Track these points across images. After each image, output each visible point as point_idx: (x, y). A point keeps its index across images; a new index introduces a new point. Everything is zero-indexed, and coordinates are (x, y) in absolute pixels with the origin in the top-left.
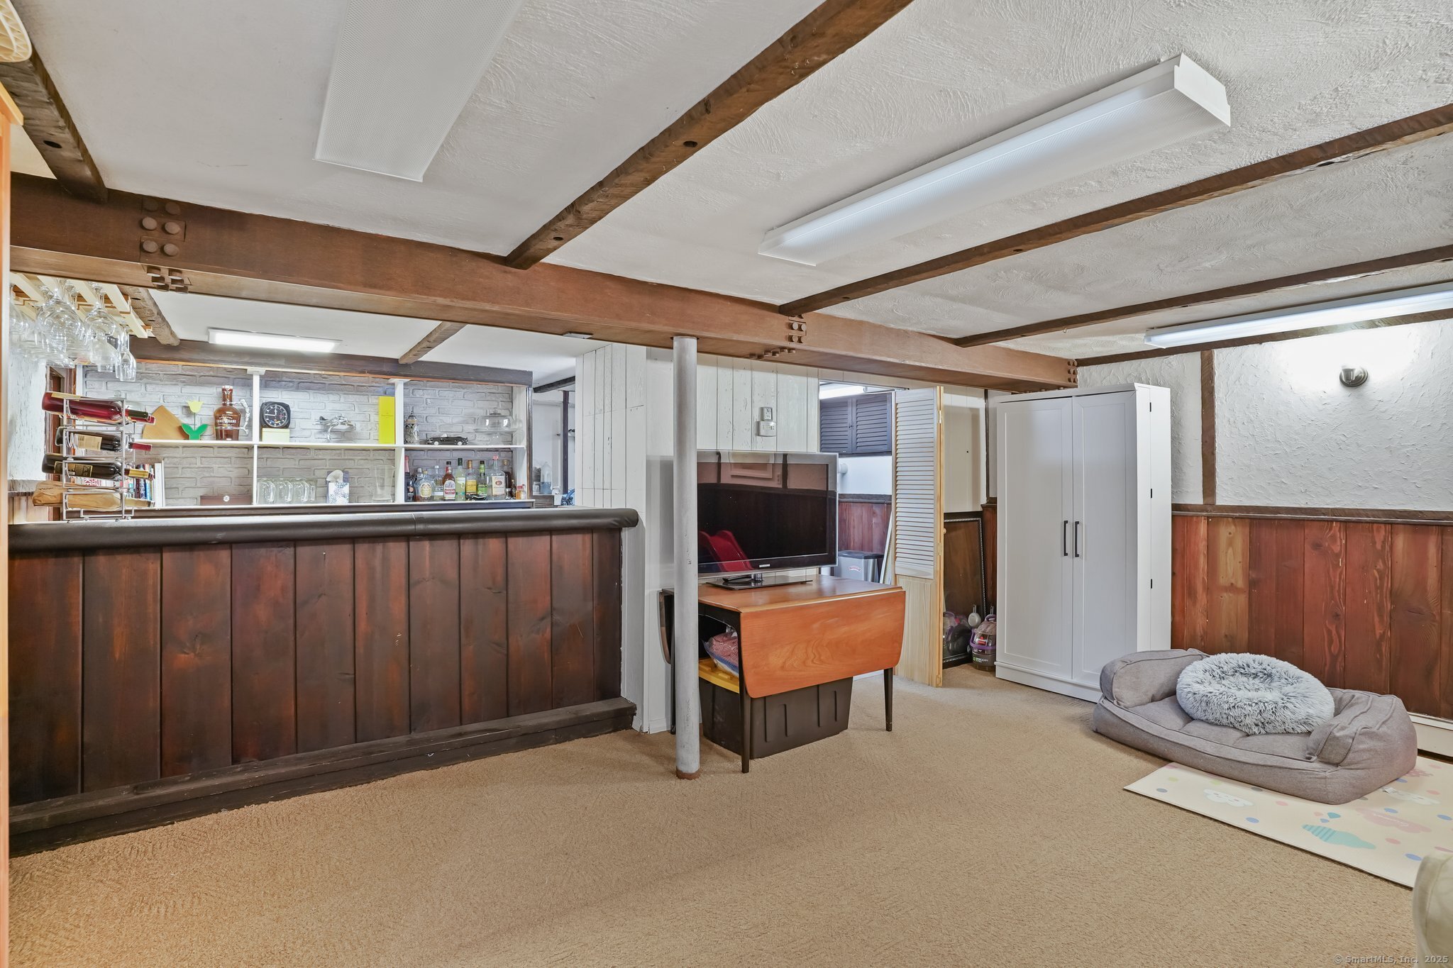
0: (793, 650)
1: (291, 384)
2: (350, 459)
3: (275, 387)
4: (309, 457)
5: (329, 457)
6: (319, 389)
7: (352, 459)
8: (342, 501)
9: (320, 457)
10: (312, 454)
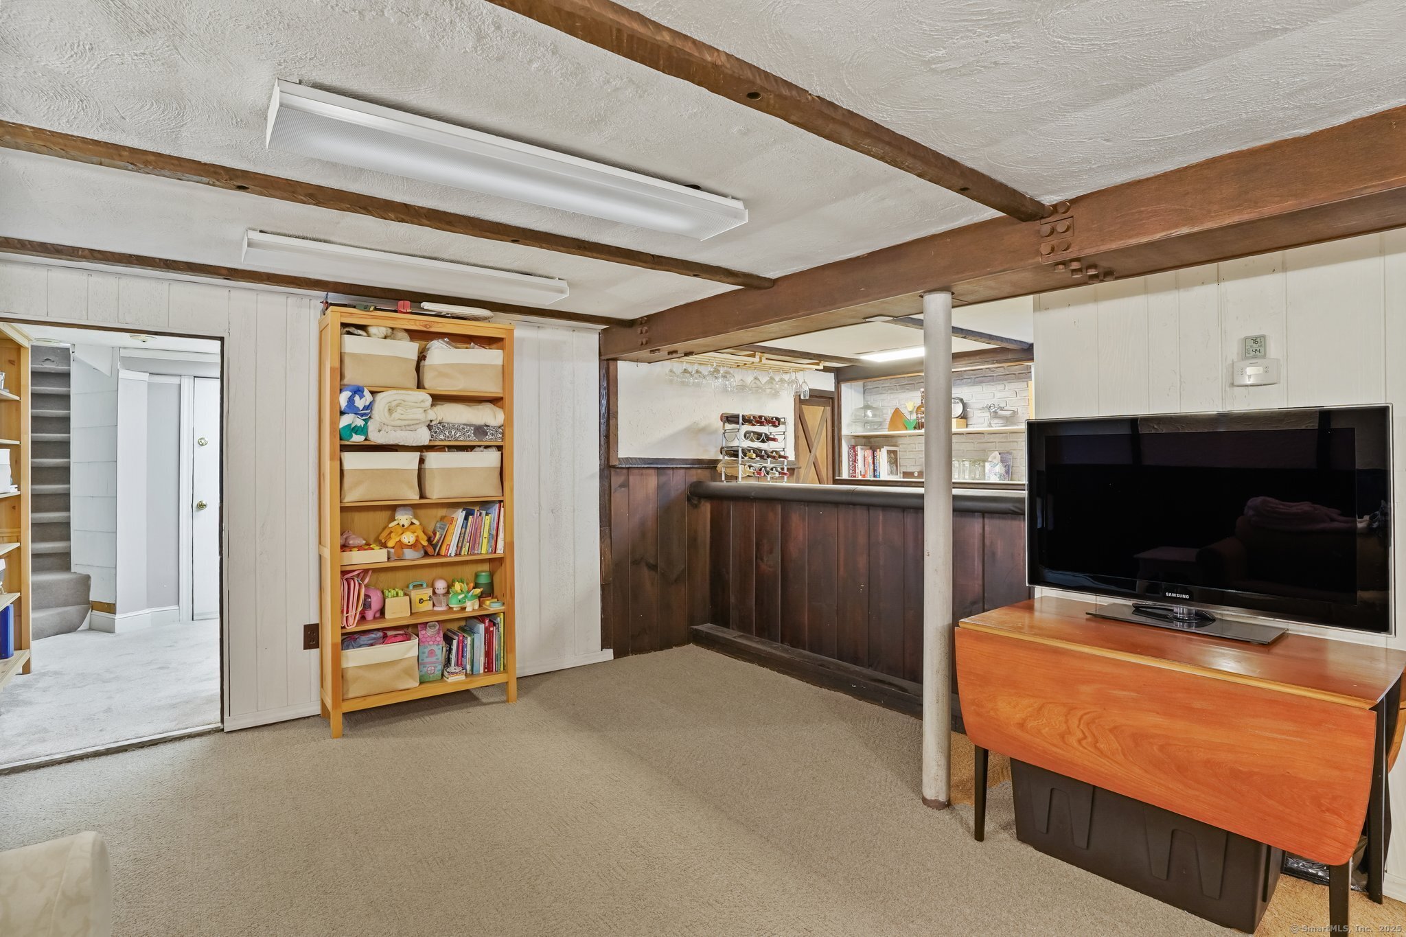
0: (1040, 709)
1: (969, 380)
2: (1013, 442)
3: (959, 385)
4: (984, 440)
5: (998, 440)
6: (989, 382)
7: (1015, 442)
8: (994, 479)
9: (991, 440)
10: (987, 438)
